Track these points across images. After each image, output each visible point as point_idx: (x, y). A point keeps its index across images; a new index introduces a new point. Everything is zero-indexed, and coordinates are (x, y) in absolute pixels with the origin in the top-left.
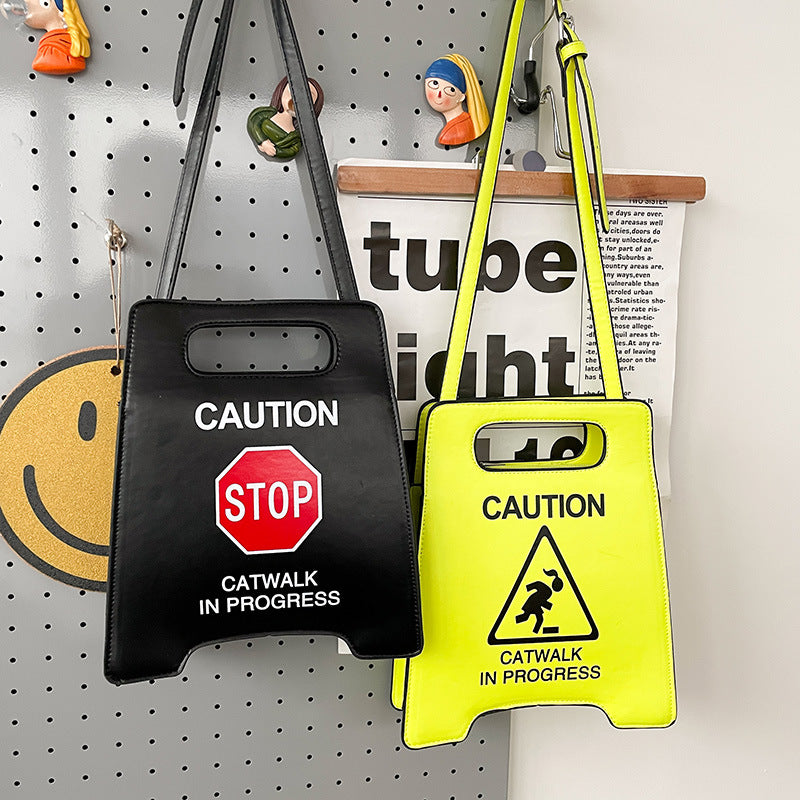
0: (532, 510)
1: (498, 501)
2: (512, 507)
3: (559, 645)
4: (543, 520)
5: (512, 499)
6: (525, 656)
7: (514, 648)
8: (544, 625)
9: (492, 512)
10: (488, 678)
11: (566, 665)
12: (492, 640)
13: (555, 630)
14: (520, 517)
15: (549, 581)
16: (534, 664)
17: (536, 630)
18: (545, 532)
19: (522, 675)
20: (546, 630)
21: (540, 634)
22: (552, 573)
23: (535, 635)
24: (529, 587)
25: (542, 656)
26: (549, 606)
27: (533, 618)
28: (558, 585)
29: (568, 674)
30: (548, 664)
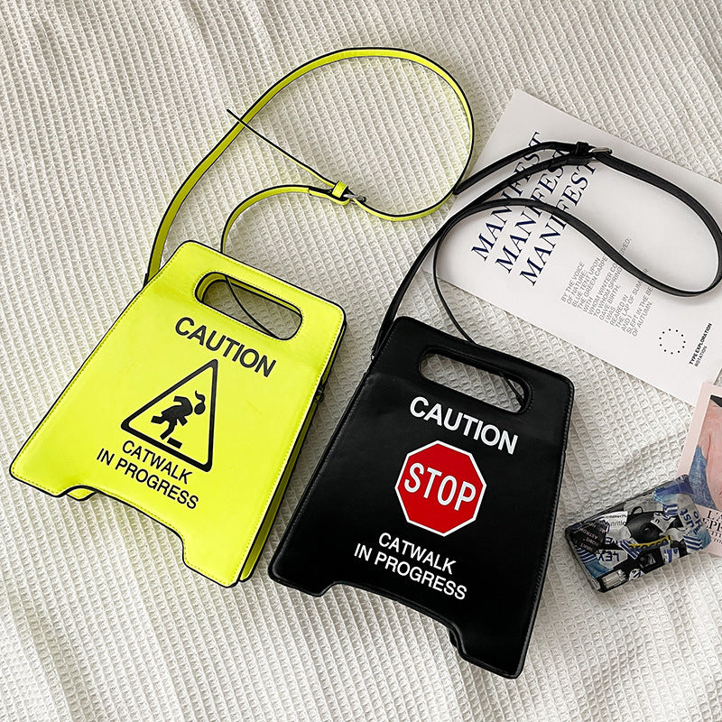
0: (214, 344)
1: (192, 324)
2: (200, 334)
3: (175, 460)
4: (218, 355)
5: (203, 328)
6: (143, 454)
7: (138, 442)
8: (172, 435)
9: (182, 329)
10: (105, 456)
11: (172, 481)
12: (125, 426)
13: (178, 445)
14: (201, 343)
15: (195, 402)
16: (146, 465)
17: (163, 436)
18: (214, 364)
19: (133, 470)
20: (171, 441)
21: (165, 442)
22: (201, 397)
23: (159, 440)
24: (177, 399)
25: (156, 462)
26: (184, 422)
27: (166, 425)
28: (200, 409)
29: (170, 491)
30: (157, 472)
